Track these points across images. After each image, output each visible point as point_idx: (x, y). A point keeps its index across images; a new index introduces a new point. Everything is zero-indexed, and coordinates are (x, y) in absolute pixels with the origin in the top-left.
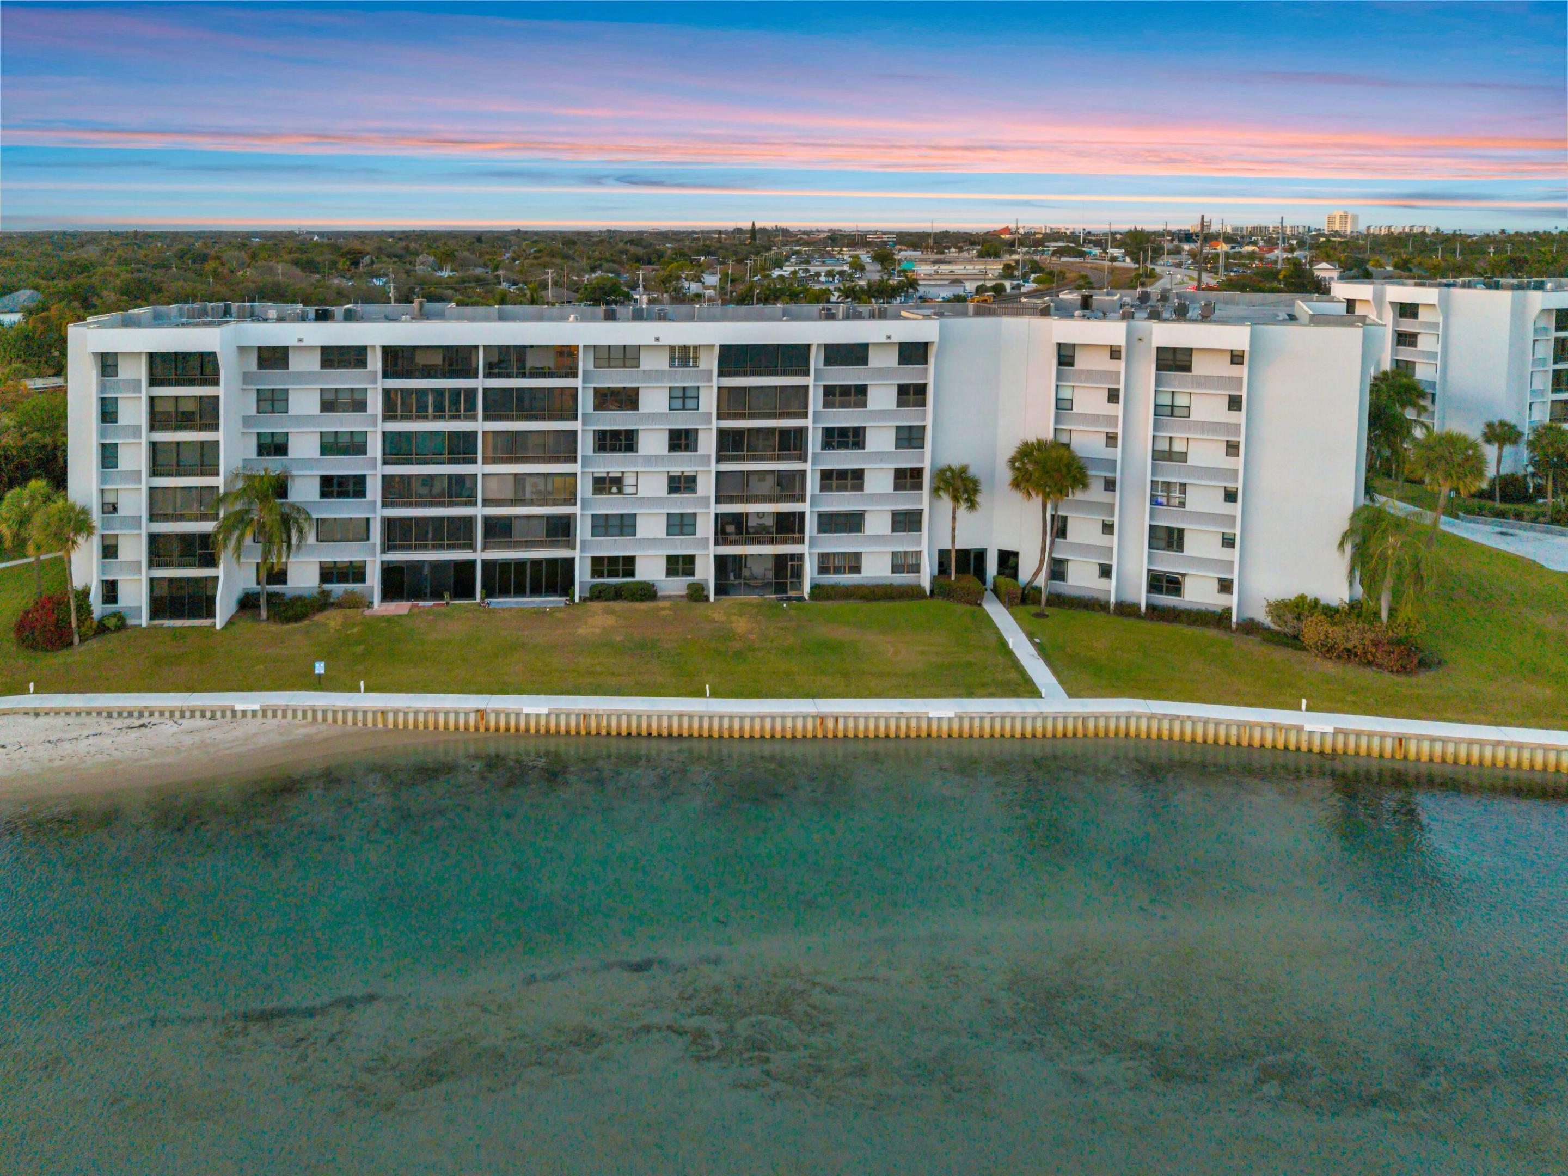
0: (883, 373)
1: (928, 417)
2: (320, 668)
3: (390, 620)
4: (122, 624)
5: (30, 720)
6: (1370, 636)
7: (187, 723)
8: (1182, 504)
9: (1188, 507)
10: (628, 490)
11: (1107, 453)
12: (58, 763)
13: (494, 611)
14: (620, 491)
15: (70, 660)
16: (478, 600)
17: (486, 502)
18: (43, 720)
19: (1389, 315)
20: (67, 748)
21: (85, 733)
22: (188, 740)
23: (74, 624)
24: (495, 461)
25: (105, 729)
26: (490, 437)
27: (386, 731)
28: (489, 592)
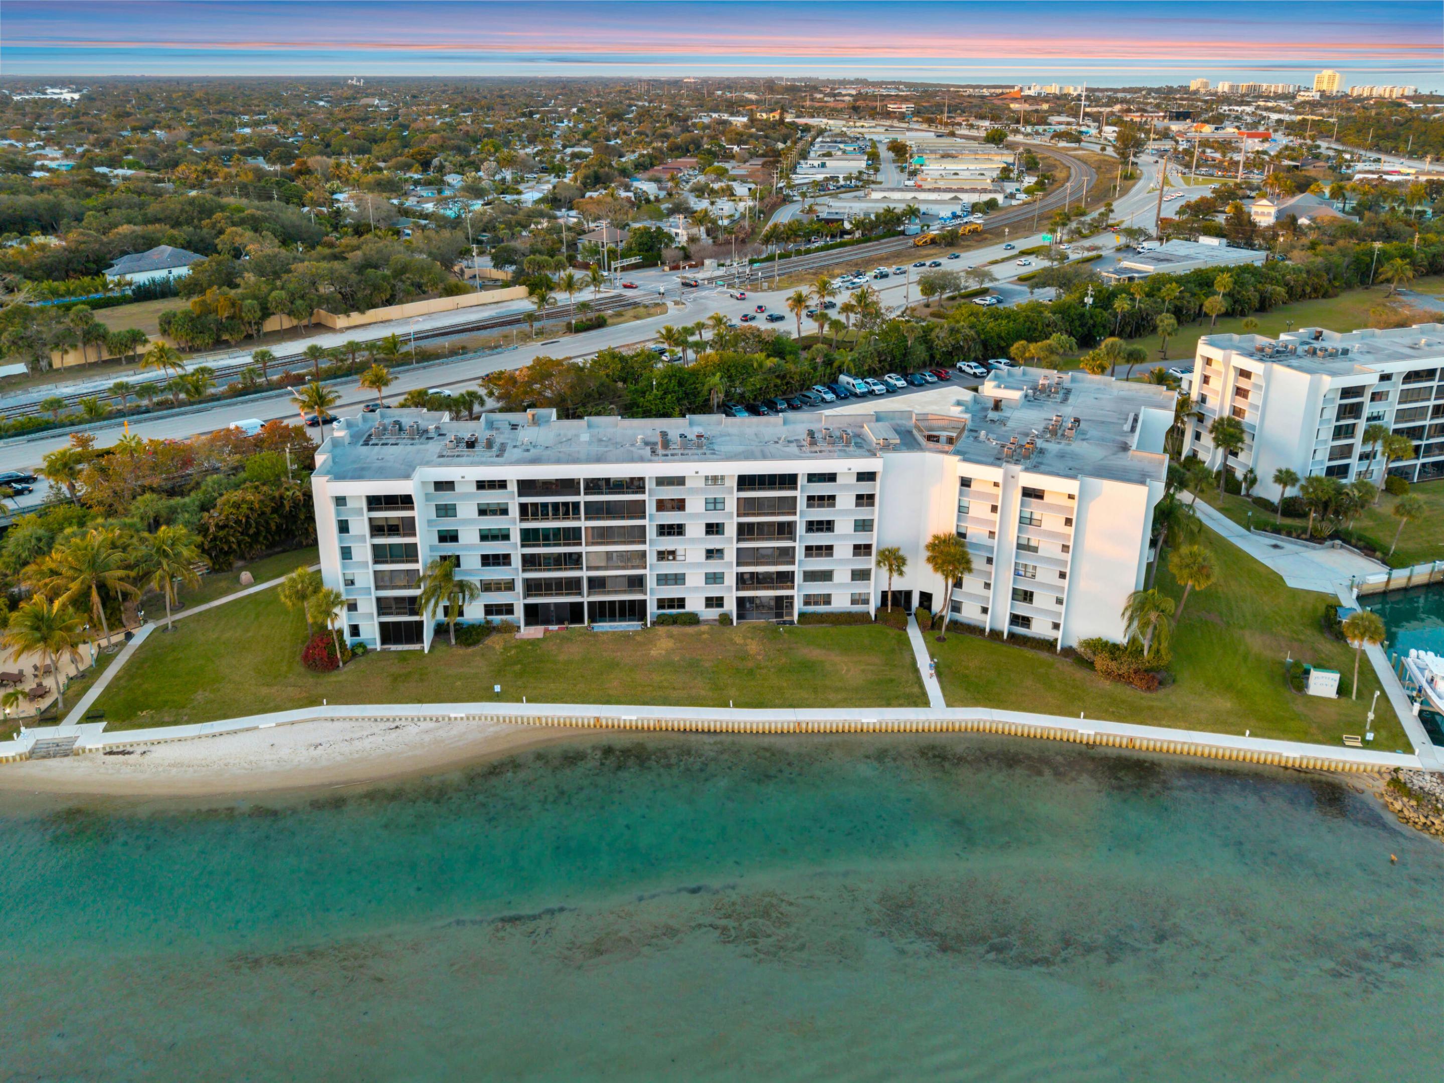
0: (846, 487)
1: (873, 513)
2: (497, 688)
3: (533, 642)
4: (366, 651)
5: (329, 724)
6: (1134, 666)
7: (424, 725)
8: (1034, 576)
9: (1037, 579)
10: (678, 558)
11: (988, 542)
12: (357, 756)
13: (596, 635)
14: (674, 559)
15: (340, 678)
16: (586, 623)
17: (589, 568)
18: (336, 723)
19: (1232, 374)
20: (358, 745)
21: (365, 733)
22: (427, 738)
23: (339, 655)
24: (594, 544)
25: (376, 730)
26: (590, 531)
27: (542, 728)
28: (592, 619)
